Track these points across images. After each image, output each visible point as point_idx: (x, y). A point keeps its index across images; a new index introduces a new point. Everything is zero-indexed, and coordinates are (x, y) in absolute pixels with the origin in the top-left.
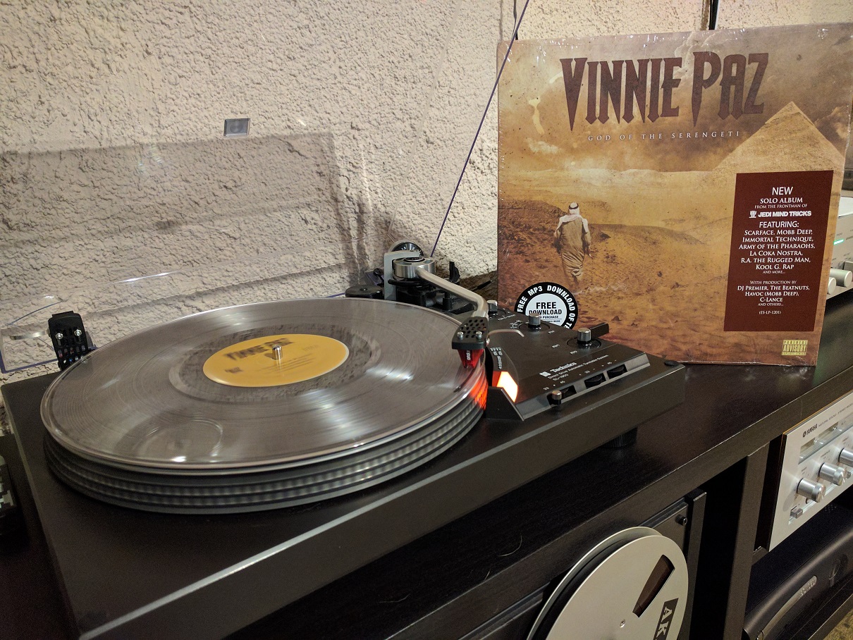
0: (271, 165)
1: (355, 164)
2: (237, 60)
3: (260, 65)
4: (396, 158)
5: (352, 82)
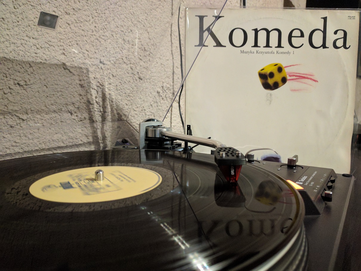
1: (101, 83)
4: (123, 83)
5: (102, 36)
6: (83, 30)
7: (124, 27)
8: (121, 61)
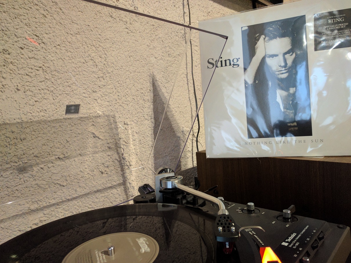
0: (84, 145)
1: (126, 142)
2: (67, 93)
3: (79, 95)
4: (146, 137)
5: (124, 102)
6: (108, 101)
7: (143, 89)
8: (143, 118)
